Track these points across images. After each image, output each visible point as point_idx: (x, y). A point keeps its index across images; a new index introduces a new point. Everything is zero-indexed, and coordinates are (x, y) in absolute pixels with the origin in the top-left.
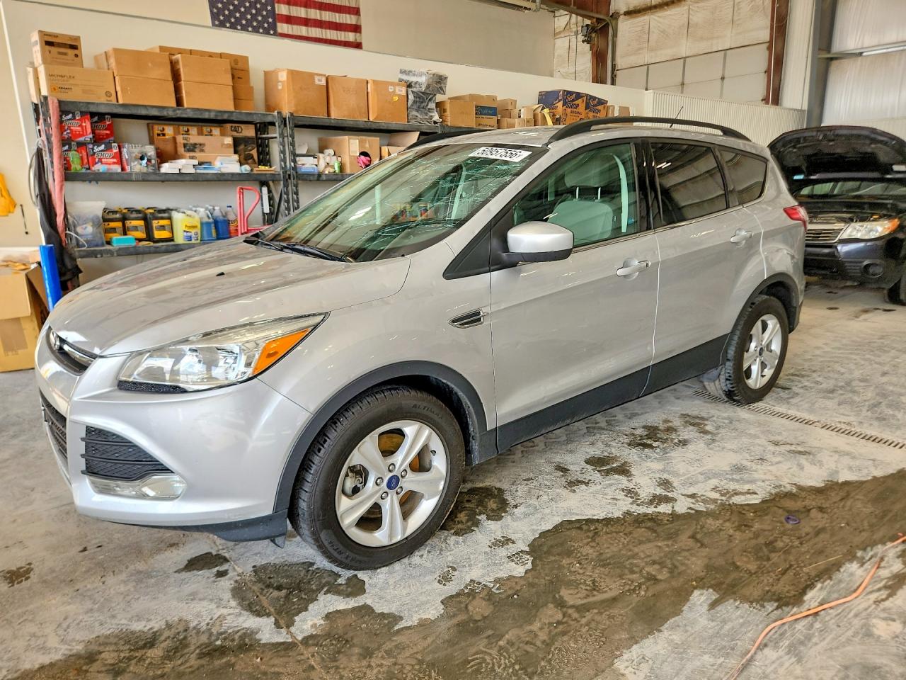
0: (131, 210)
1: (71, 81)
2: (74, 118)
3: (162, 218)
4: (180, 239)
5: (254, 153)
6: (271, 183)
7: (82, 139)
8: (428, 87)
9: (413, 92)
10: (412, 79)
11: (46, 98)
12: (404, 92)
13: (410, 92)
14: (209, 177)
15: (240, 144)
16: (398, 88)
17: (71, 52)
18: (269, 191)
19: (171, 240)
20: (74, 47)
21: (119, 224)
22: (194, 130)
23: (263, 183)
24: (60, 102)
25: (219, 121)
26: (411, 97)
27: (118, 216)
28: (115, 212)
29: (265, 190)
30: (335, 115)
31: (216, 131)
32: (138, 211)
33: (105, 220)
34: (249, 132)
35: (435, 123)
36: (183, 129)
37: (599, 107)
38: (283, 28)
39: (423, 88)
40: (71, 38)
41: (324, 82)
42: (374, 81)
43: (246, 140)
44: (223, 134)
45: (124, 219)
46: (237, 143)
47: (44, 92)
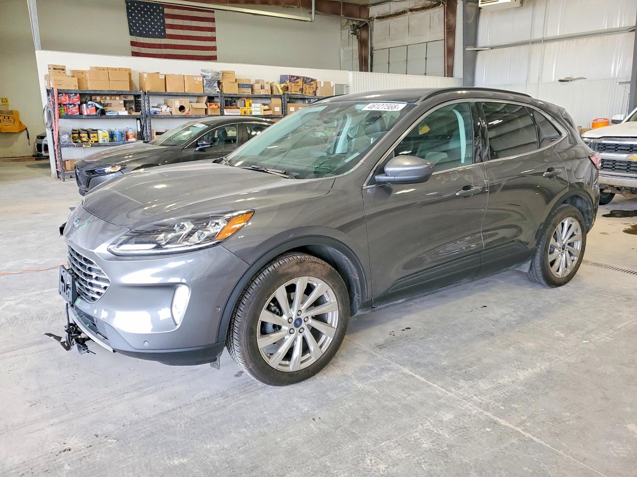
0: (82, 130)
1: (62, 82)
2: (62, 95)
3: (94, 133)
4: (101, 141)
5: (133, 107)
6: (141, 119)
7: (65, 103)
8: (212, 77)
9: (206, 79)
10: (206, 74)
11: (53, 88)
12: (201, 79)
13: (204, 80)
14: (113, 117)
15: (127, 103)
16: (198, 78)
17: (62, 71)
18: (141, 122)
19: (98, 142)
20: (63, 70)
21: (77, 135)
22: (108, 98)
23: (138, 119)
24: (58, 90)
25: (119, 94)
26: (205, 82)
27: (77, 132)
28: (76, 130)
29: (138, 121)
30: (169, 90)
31: (117, 98)
32: (85, 130)
33: (73, 133)
34: (131, 98)
35: (218, 92)
36: (104, 97)
37: (312, 83)
38: (169, 31)
39: (210, 78)
40: (62, 66)
41: (164, 77)
42: (187, 76)
43: (130, 102)
44: (120, 100)
45: (79, 133)
46: (125, 102)
47: (51, 86)
